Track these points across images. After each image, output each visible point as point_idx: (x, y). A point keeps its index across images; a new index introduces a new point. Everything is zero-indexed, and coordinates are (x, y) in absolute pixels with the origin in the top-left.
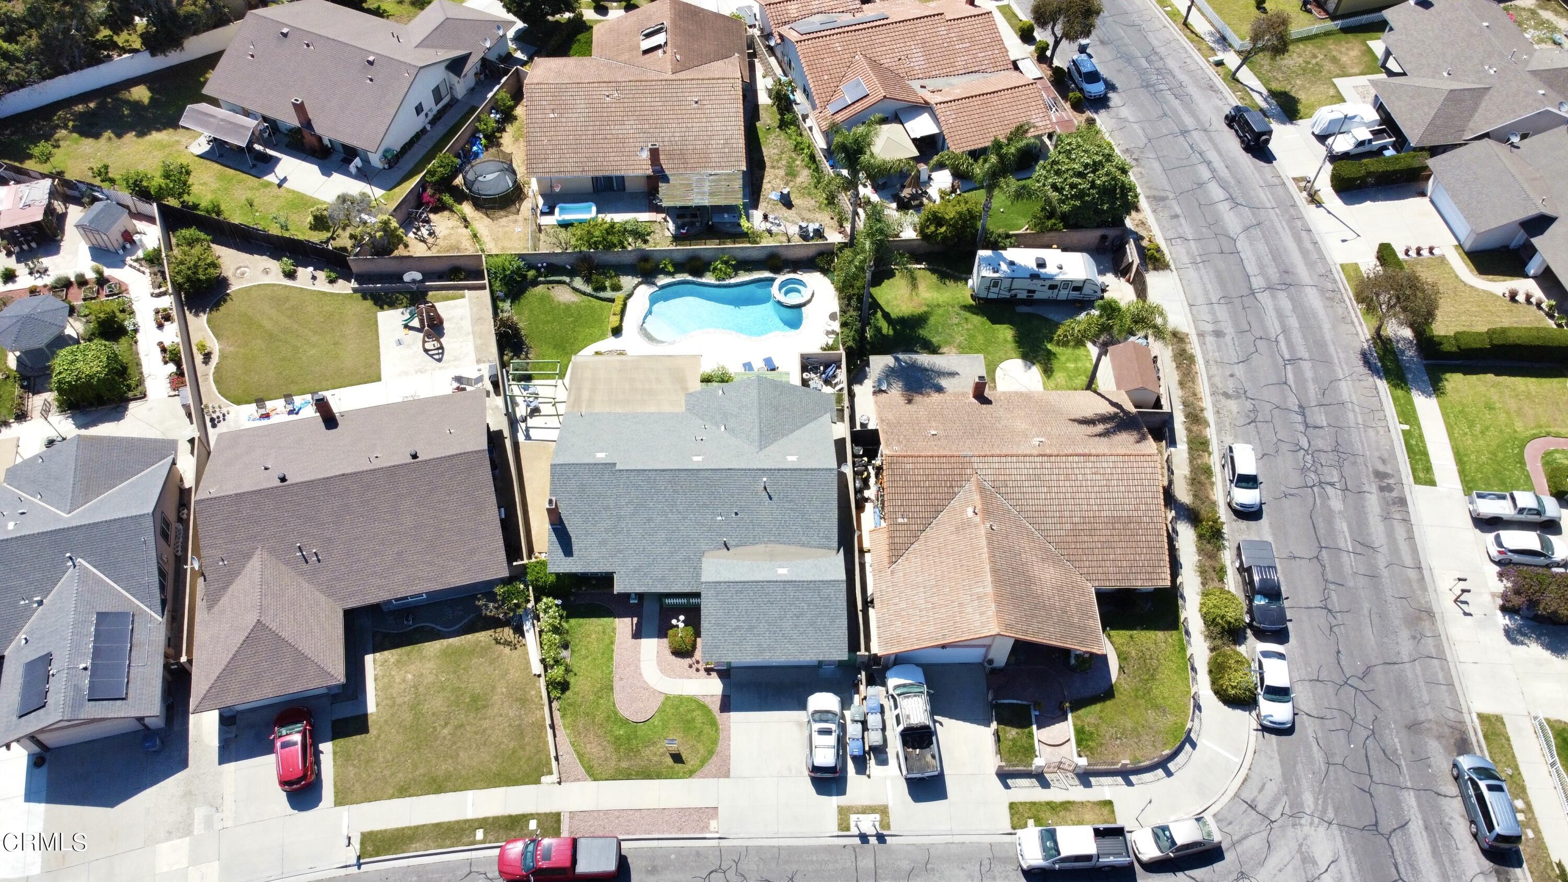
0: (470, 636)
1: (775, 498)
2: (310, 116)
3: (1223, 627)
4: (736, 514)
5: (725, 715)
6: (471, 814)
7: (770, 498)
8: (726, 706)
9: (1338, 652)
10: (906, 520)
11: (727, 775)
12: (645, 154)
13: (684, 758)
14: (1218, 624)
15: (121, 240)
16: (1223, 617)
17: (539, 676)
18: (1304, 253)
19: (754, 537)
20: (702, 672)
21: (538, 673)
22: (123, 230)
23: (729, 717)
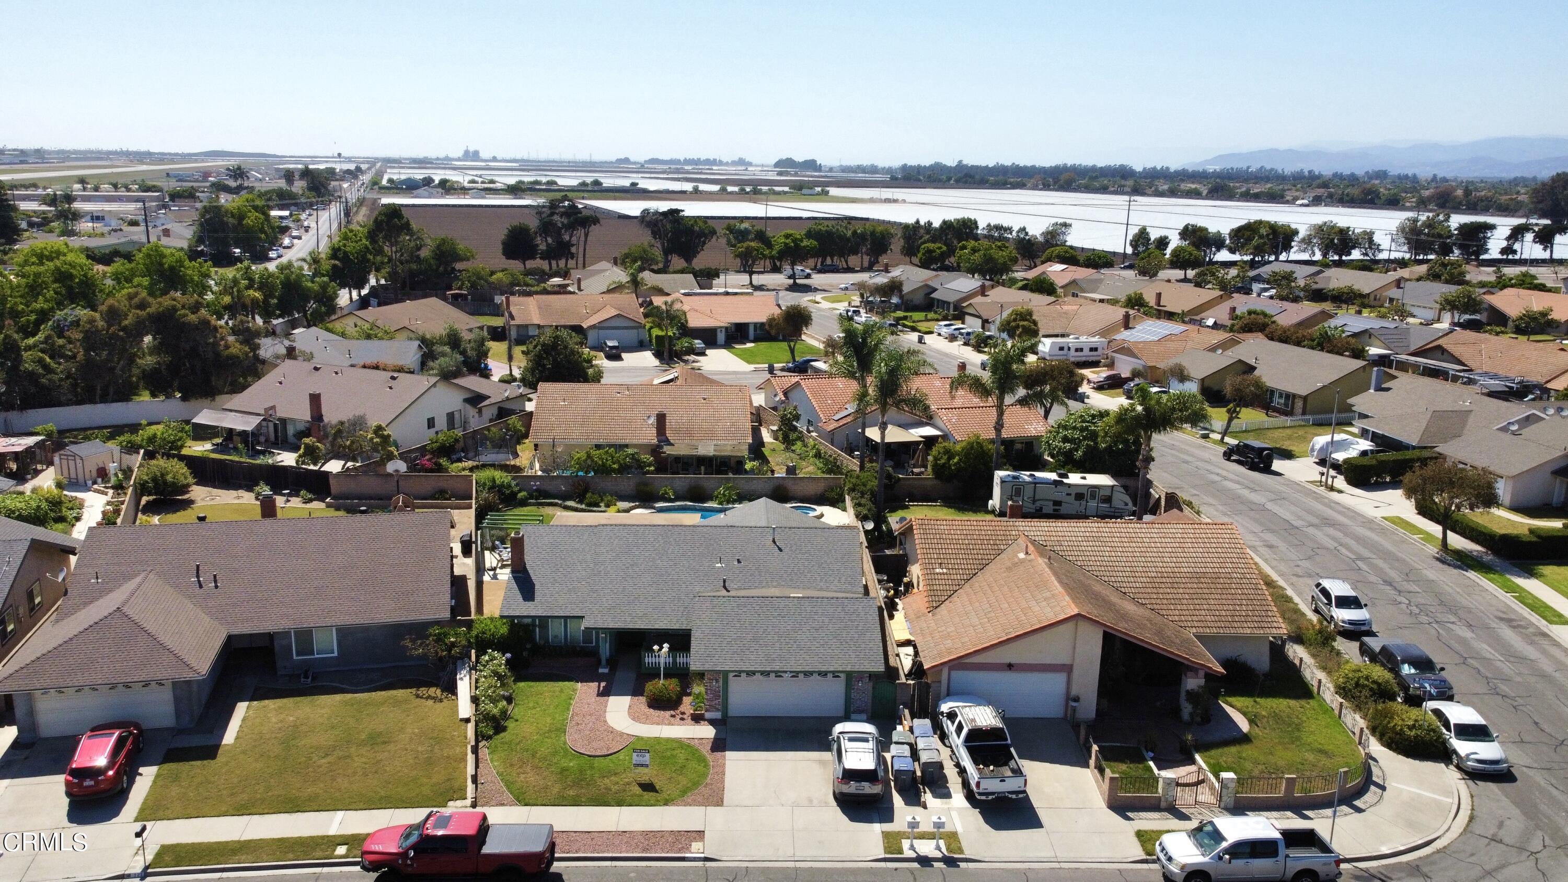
0: (383, 693)
1: (786, 550)
2: (323, 413)
3: (1371, 689)
4: (739, 561)
5: (719, 754)
6: (333, 831)
7: (780, 550)
8: (719, 745)
9: (1536, 723)
10: (945, 571)
11: (720, 803)
12: (652, 420)
13: (657, 787)
14: (1364, 686)
15: (94, 474)
16: (1367, 678)
17: (467, 720)
18: (1340, 513)
19: (761, 582)
20: (689, 720)
21: (466, 716)
22: (101, 465)
23: (724, 756)
